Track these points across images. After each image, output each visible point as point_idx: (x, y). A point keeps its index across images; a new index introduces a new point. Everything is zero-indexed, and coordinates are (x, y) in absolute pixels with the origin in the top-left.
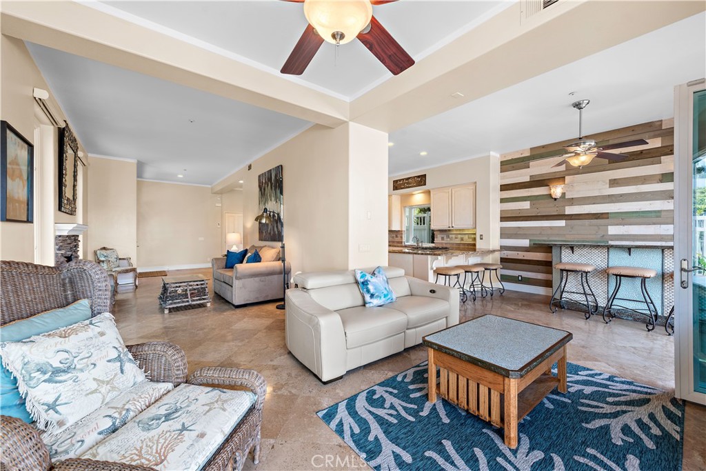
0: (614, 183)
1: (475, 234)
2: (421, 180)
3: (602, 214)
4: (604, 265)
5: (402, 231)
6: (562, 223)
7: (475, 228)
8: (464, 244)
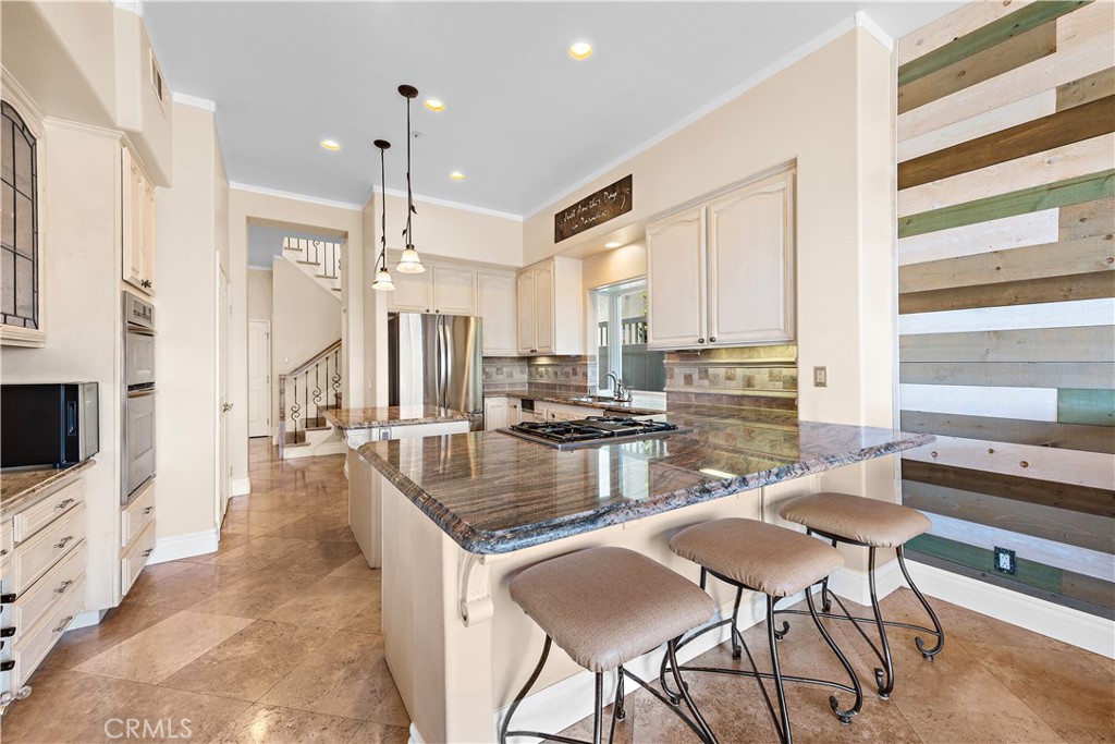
1: (793, 364)
2: (618, 196)
5: (585, 358)
7: (794, 341)
8: (757, 399)
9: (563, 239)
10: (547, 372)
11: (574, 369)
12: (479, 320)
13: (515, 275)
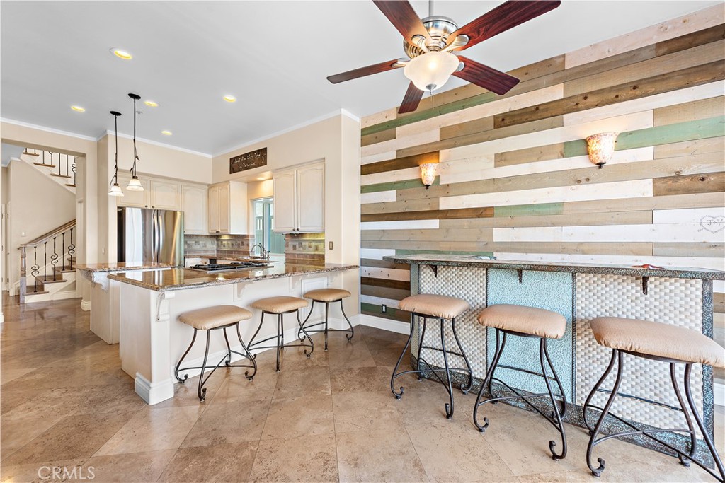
0: (501, 159)
1: (324, 240)
2: (261, 157)
3: (485, 209)
4: (481, 301)
5: (248, 236)
6: (434, 224)
7: (324, 231)
9: (234, 172)
10: (228, 244)
11: (242, 243)
12: (183, 214)
13: (207, 188)
